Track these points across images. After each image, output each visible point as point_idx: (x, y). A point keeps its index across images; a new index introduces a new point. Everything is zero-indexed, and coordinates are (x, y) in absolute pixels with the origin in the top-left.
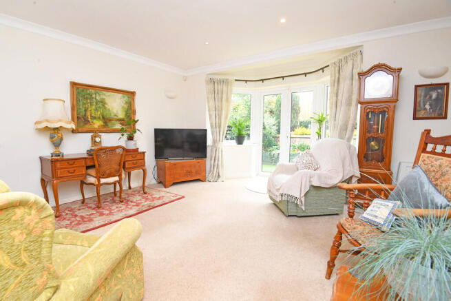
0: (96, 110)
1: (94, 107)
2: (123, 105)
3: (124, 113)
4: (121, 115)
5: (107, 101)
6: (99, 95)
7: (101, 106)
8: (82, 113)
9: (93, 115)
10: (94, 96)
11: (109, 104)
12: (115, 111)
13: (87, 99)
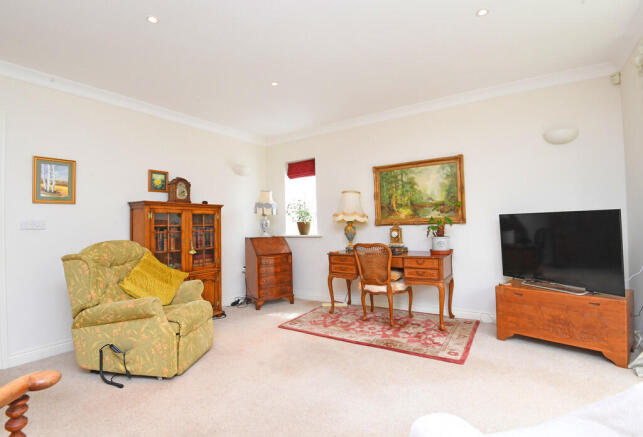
0: (403, 194)
1: (399, 192)
2: (442, 180)
3: (444, 193)
4: (439, 197)
5: (416, 180)
6: (407, 174)
7: (408, 188)
8: (387, 201)
9: (399, 202)
10: (399, 177)
11: (419, 183)
12: (429, 192)
13: (391, 182)
